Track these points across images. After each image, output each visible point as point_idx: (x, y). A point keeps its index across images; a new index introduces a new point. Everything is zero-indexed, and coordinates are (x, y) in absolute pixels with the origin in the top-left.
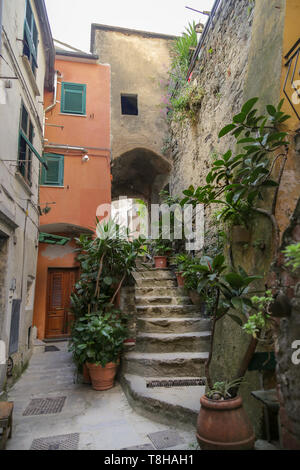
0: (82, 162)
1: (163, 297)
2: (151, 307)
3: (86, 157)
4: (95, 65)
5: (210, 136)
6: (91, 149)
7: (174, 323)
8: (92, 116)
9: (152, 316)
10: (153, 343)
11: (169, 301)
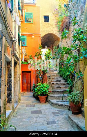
0: (32, 38)
1: (59, 80)
2: (55, 83)
3: (33, 36)
4: (35, 6)
5: (73, 32)
6: (35, 34)
7: (62, 87)
8: (35, 23)
9: (56, 85)
10: (56, 92)
11: (60, 81)
